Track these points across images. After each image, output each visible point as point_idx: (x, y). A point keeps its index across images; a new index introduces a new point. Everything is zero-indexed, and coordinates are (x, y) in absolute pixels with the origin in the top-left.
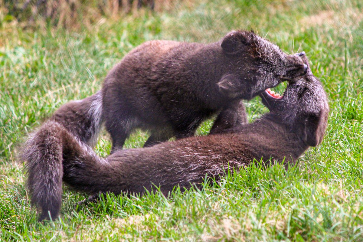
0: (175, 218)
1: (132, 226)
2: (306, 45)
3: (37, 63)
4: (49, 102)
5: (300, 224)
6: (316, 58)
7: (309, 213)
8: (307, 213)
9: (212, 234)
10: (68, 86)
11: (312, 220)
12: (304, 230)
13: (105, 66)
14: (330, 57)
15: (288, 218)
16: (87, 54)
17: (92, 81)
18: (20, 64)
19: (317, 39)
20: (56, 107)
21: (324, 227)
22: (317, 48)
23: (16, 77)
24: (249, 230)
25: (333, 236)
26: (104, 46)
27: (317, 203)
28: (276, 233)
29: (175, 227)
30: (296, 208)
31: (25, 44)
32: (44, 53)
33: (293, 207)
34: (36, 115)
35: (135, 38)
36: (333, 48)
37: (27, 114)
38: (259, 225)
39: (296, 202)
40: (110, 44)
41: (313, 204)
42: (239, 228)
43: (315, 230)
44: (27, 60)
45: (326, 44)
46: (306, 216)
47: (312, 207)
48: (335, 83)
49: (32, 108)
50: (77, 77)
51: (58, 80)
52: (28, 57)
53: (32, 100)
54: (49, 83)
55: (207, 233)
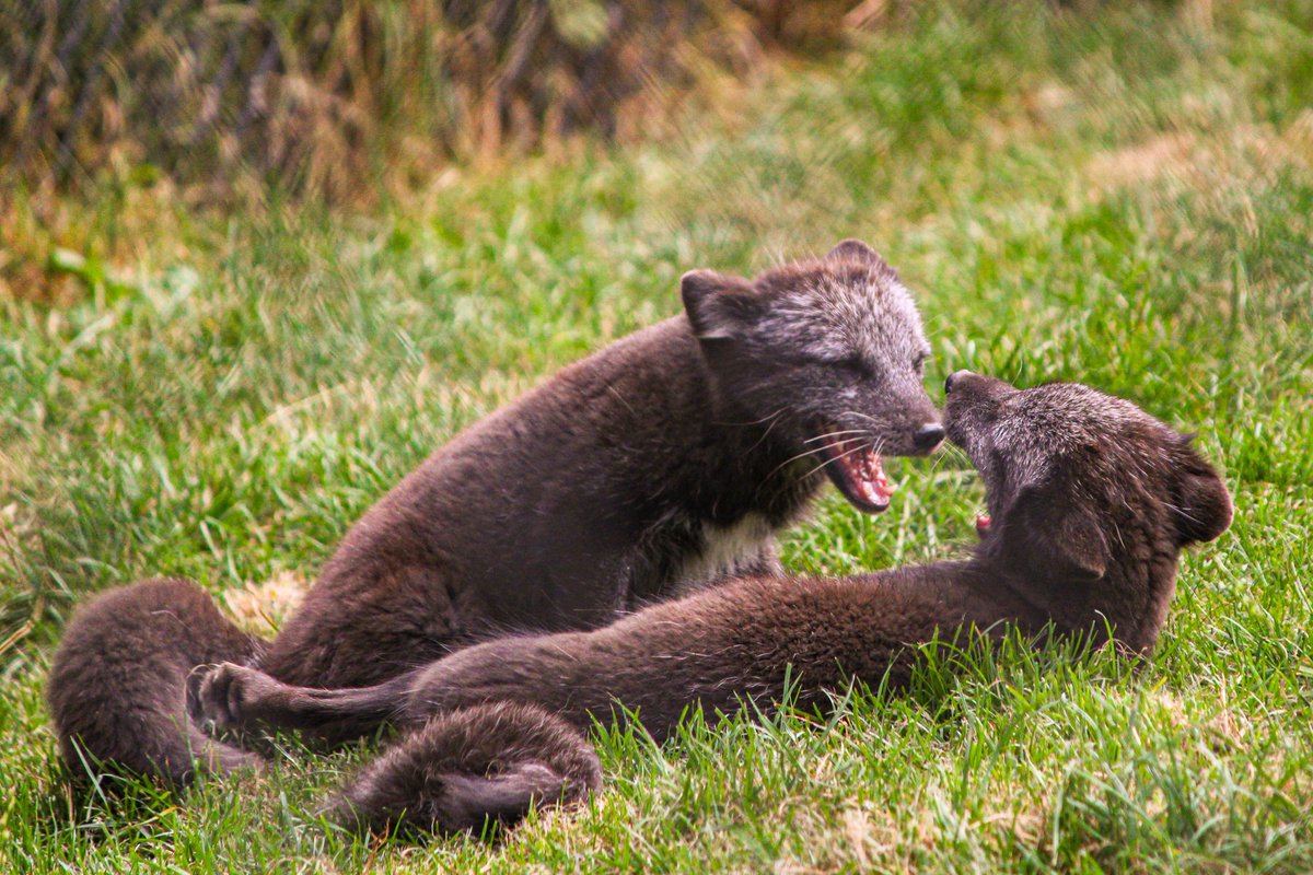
0: (690, 809)
1: (549, 837)
2: (1106, 245)
3: (237, 318)
4: (279, 441)
5: (1093, 822)
6: (1138, 287)
7: (1122, 786)
8: (1114, 787)
9: (808, 859)
10: (340, 389)
11: (1129, 808)
12: (1106, 842)
13: (457, 324)
14: (1184, 282)
15: (1053, 803)
16: (400, 284)
17: (415, 371)
18: (185, 320)
19: (1142, 223)
20: (301, 456)
21: (1171, 832)
22: (1141, 253)
23: (171, 360)
24: (929, 846)
25: (1199, 859)
26: (452, 258)
27: (1145, 754)
28: (1016, 852)
29: (688, 840)
30: (1079, 772)
31: (199, 255)
32: (260, 283)
33: (1070, 767)
34: (237, 485)
35: (555, 230)
36: (1192, 253)
37: (206, 481)
38: (961, 827)
39: (1080, 754)
40: (472, 251)
41: (1134, 760)
42: (898, 838)
43: (1140, 841)
44: (206, 308)
45: (1170, 240)
46: (1110, 797)
47: (1130, 767)
48: (1201, 367)
49: (226, 461)
50: (368, 360)
51: (308, 370)
52: (209, 297)
53: (224, 436)
54: (279, 382)
55: (794, 858)
